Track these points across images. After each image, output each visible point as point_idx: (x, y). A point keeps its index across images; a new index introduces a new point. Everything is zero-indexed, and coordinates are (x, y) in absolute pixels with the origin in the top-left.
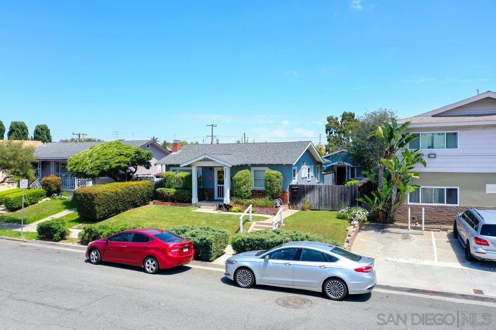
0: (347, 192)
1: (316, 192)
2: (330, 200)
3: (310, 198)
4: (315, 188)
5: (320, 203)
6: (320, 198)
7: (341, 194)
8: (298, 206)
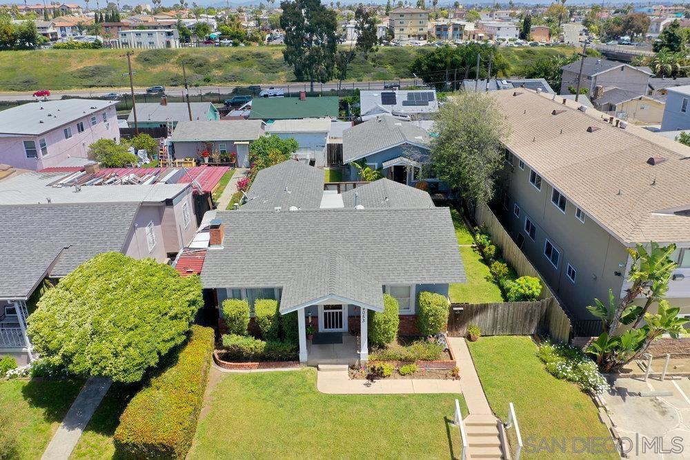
0: (535, 310)
1: (490, 313)
2: (510, 322)
3: (480, 321)
4: (489, 307)
5: (494, 327)
6: (495, 321)
7: (526, 314)
8: (461, 332)
